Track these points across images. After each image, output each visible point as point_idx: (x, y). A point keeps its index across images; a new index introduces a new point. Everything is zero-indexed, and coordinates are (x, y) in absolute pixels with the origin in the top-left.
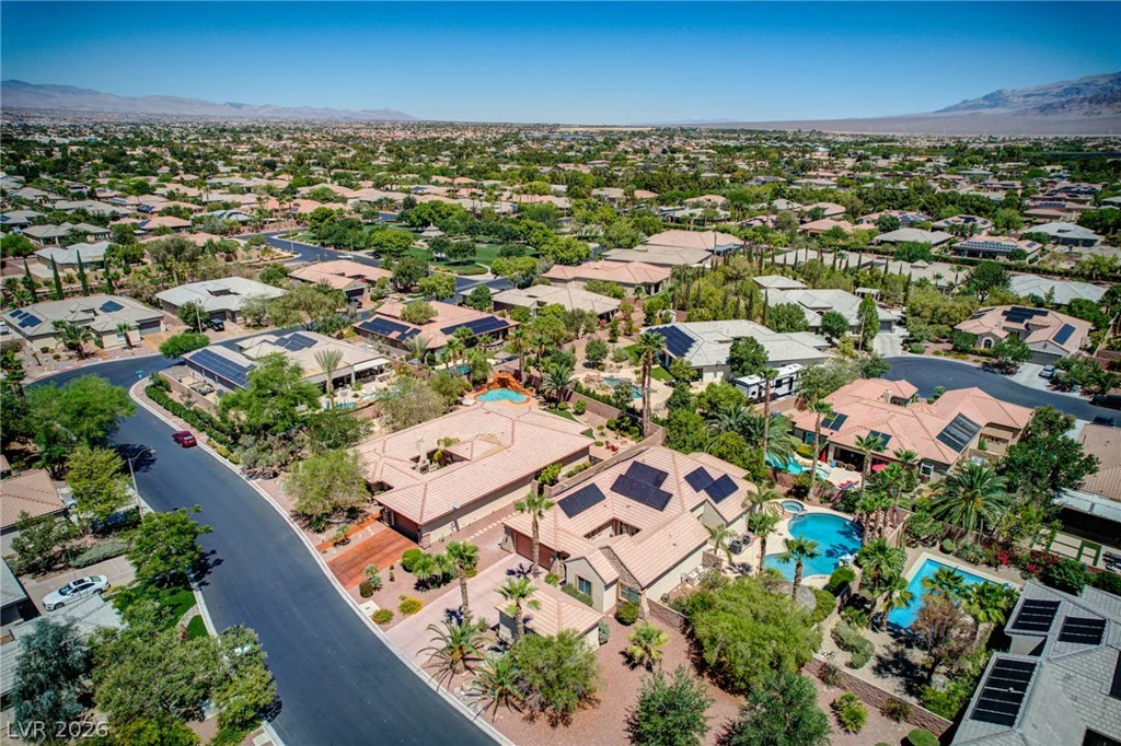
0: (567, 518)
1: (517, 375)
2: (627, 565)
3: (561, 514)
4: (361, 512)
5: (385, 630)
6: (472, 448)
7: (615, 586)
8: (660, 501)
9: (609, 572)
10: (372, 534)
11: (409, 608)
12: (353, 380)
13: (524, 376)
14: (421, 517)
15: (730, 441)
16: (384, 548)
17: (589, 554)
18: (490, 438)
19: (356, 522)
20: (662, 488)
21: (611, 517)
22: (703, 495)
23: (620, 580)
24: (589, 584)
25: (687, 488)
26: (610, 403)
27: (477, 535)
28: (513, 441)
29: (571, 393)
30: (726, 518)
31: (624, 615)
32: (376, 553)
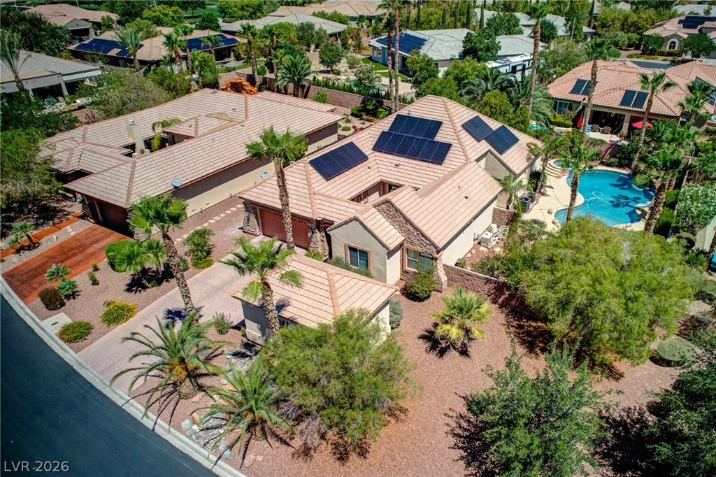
0: (324, 181)
1: (251, 79)
2: (415, 222)
3: (316, 176)
4: (58, 212)
5: (77, 350)
6: (197, 125)
7: (399, 253)
8: (438, 153)
9: (392, 235)
10: (73, 233)
11: (116, 315)
12: (66, 92)
13: (259, 79)
14: (128, 199)
15: (493, 101)
16: (87, 247)
17: (362, 213)
18: (220, 116)
19: (51, 223)
20: (437, 139)
21: (378, 179)
22: (484, 146)
23: (405, 245)
24: (364, 254)
25: (467, 138)
26: (351, 91)
27: (213, 221)
28: (247, 117)
29: (309, 87)
30: (514, 169)
31: (418, 288)
32: (75, 254)
